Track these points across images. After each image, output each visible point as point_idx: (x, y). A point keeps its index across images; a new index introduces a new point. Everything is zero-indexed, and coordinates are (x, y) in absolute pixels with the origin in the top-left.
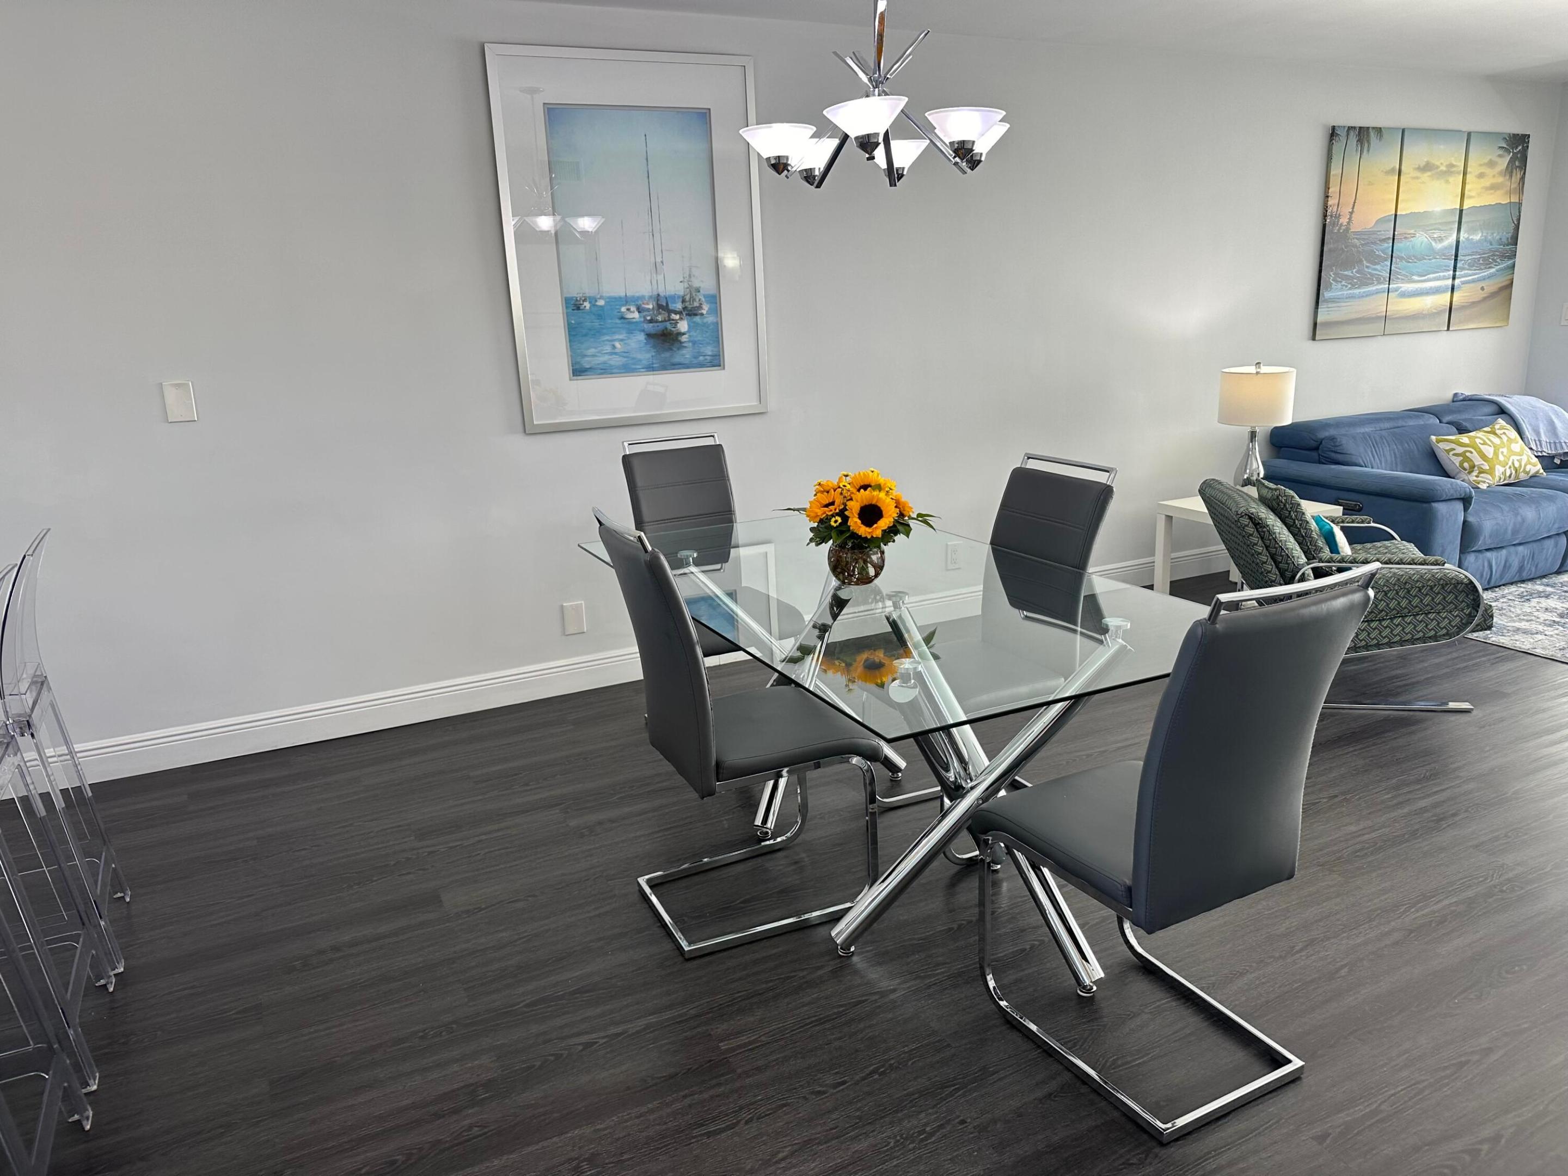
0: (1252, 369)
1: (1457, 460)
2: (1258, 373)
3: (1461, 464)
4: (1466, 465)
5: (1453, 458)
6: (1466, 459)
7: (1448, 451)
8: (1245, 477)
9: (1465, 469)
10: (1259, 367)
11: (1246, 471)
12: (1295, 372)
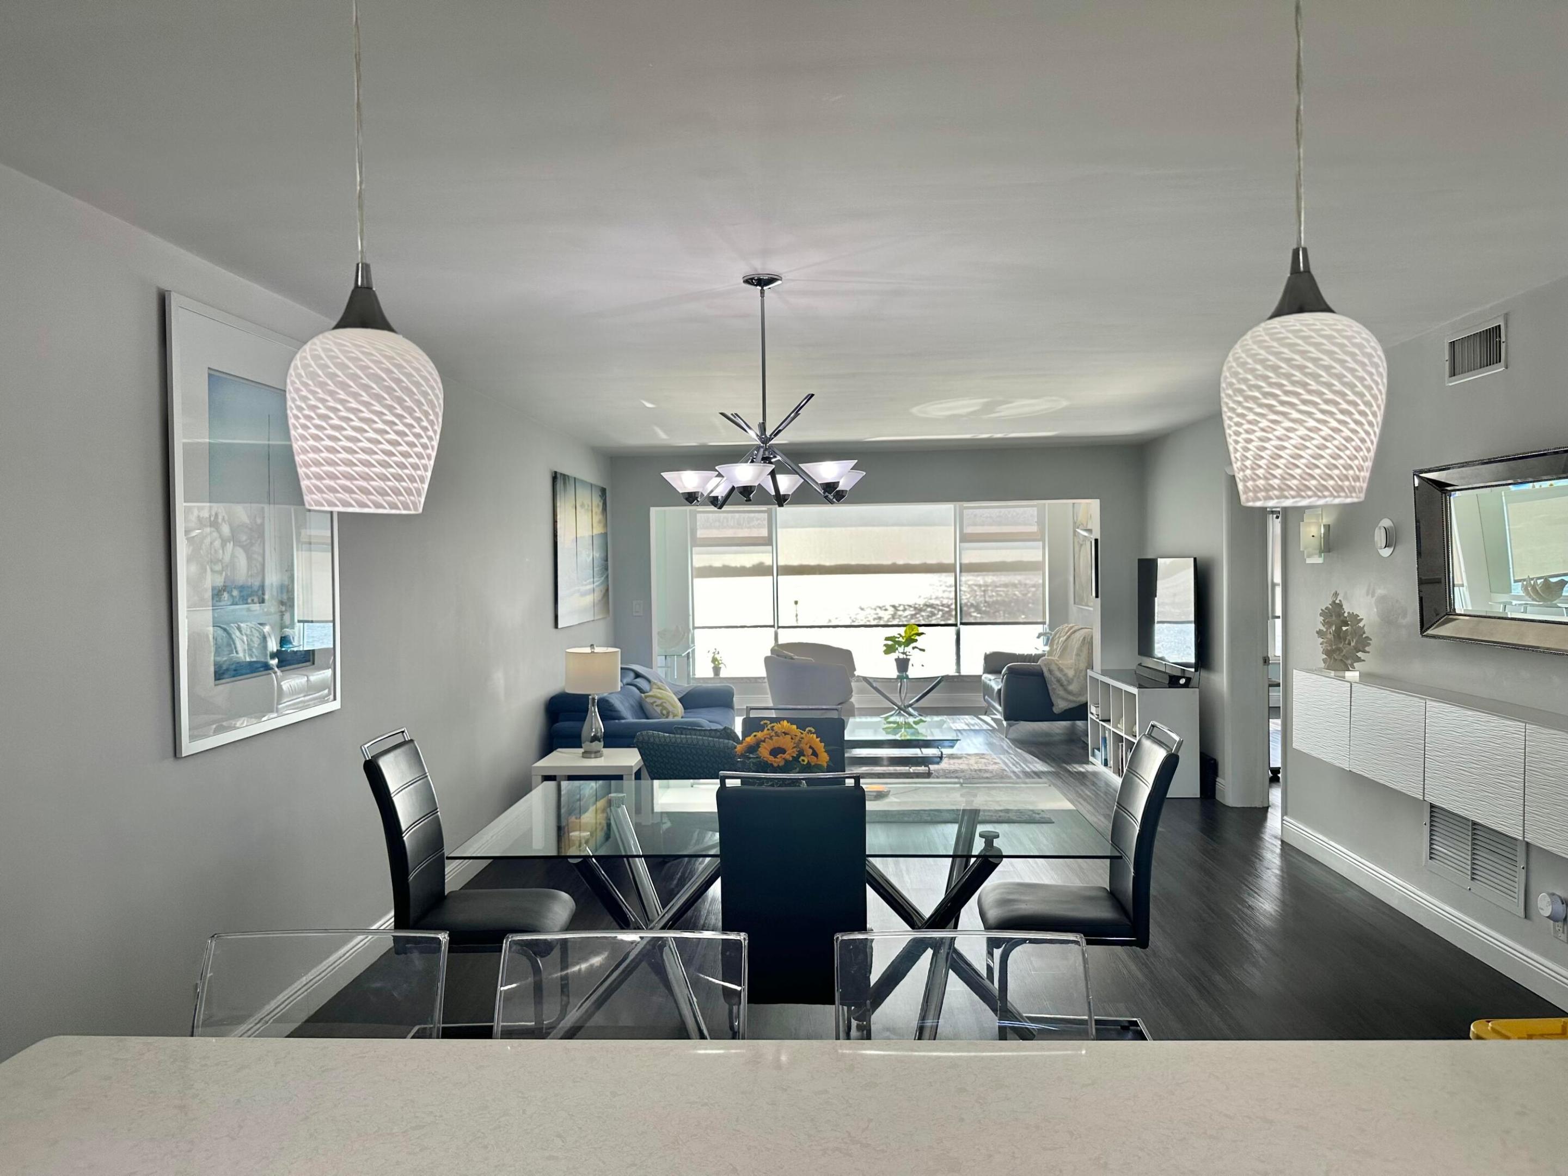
0: (588, 650)
1: (658, 709)
2: (593, 652)
3: (661, 711)
4: (665, 712)
5: (656, 708)
6: (665, 708)
7: (652, 704)
8: (592, 735)
9: (664, 715)
10: (594, 648)
11: (592, 729)
12: (620, 652)
